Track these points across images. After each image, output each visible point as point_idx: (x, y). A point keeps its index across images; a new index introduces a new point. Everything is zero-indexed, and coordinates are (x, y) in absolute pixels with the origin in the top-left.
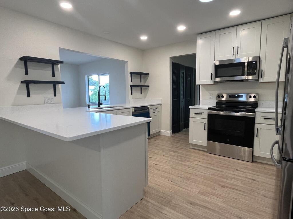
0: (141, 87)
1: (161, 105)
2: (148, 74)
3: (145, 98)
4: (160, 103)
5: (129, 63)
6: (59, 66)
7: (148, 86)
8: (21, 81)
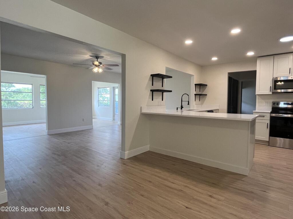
0: (200, 95)
1: (218, 110)
2: (207, 85)
3: (202, 104)
4: (218, 108)
5: (195, 77)
6: (165, 79)
7: (206, 95)
8: (151, 90)
